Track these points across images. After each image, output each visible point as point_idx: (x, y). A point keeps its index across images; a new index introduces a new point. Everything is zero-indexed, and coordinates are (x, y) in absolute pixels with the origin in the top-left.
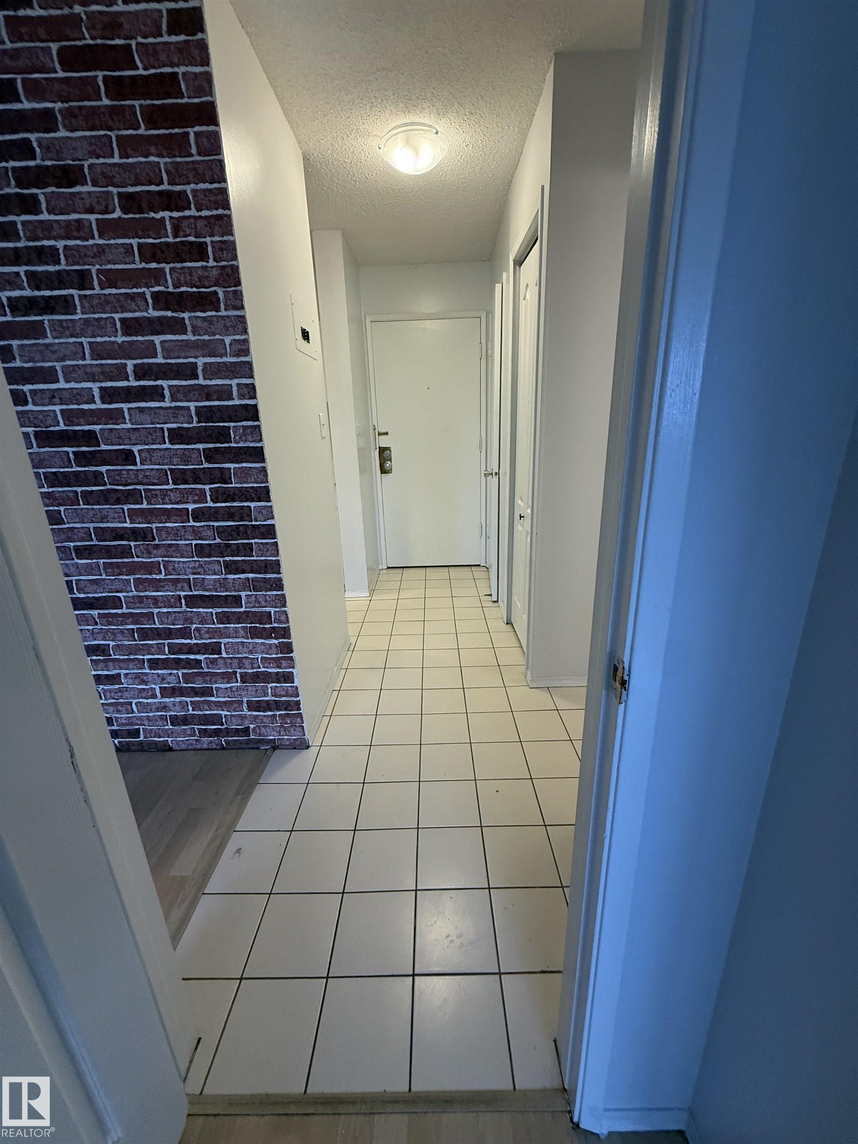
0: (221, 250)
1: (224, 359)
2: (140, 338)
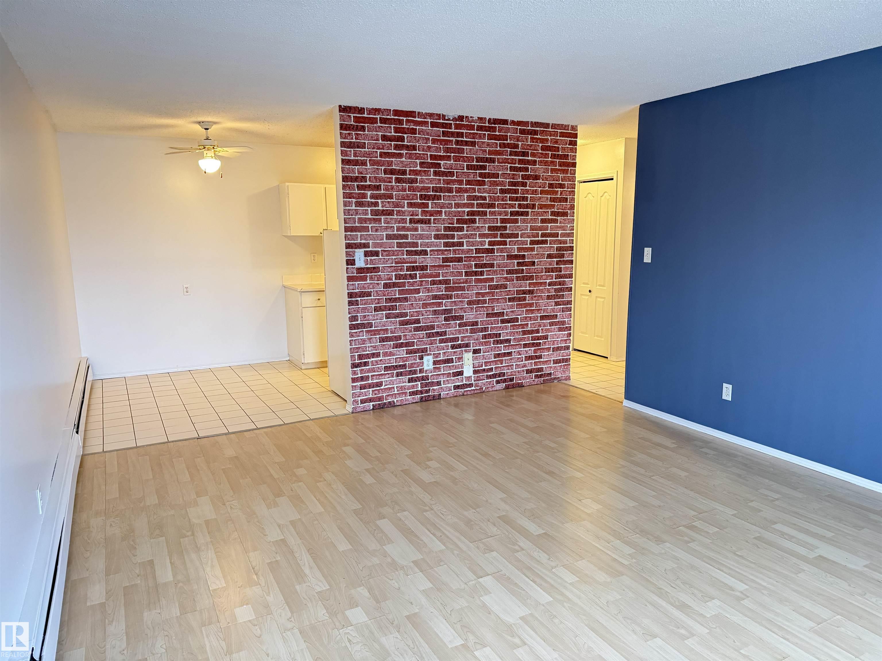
0: (572, 200)
1: (567, 232)
2: (545, 225)
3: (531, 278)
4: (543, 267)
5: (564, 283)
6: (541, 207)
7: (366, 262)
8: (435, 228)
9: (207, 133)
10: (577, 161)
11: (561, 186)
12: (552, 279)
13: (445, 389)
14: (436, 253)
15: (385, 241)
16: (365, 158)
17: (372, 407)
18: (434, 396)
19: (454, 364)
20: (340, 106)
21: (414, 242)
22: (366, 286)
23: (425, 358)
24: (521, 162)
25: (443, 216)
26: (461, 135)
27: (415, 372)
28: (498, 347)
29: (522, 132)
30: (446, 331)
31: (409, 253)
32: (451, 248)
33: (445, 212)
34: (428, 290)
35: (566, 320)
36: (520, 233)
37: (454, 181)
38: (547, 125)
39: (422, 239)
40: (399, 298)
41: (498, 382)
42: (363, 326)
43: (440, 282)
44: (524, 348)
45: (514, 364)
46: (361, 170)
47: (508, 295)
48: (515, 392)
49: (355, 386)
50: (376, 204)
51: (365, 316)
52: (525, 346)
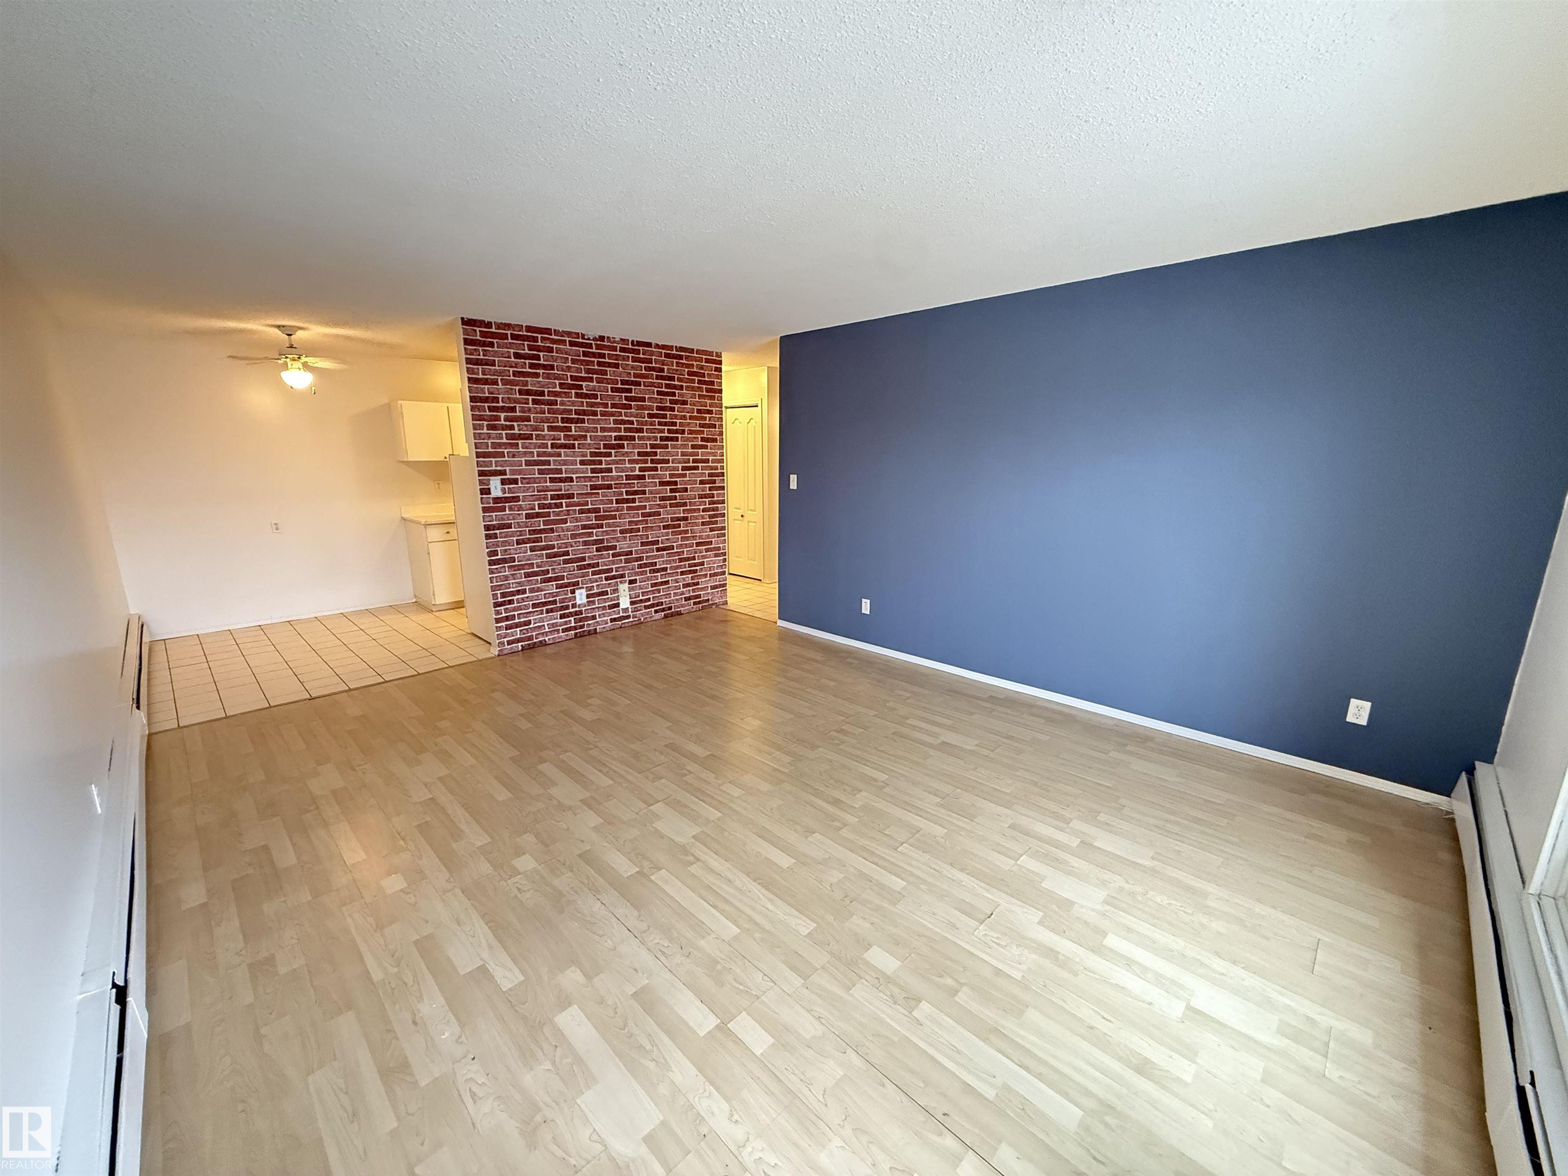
0: (720, 426)
1: (717, 458)
2: (695, 450)
3: (685, 504)
4: (696, 493)
5: (717, 509)
6: (691, 432)
7: (504, 491)
8: (581, 454)
9: (290, 340)
10: (724, 387)
11: (710, 412)
12: (706, 505)
13: (600, 623)
14: (583, 479)
15: (524, 467)
16: (496, 377)
17: (520, 648)
18: (589, 631)
19: (609, 596)
20: (462, 319)
21: (557, 469)
22: (505, 517)
23: (577, 592)
24: (668, 386)
25: (589, 441)
26: (603, 356)
27: (567, 607)
28: (655, 576)
29: (667, 355)
30: (598, 562)
31: (552, 480)
32: (599, 475)
33: (590, 436)
34: (577, 520)
35: (721, 545)
36: (671, 459)
37: (598, 405)
38: (692, 351)
39: (566, 465)
40: (544, 529)
41: (656, 612)
42: (504, 561)
43: (589, 511)
44: (681, 575)
45: (672, 592)
46: (491, 390)
47: (662, 522)
48: (673, 620)
49: (500, 627)
50: (512, 428)
51: (506, 551)
52: (682, 573)
